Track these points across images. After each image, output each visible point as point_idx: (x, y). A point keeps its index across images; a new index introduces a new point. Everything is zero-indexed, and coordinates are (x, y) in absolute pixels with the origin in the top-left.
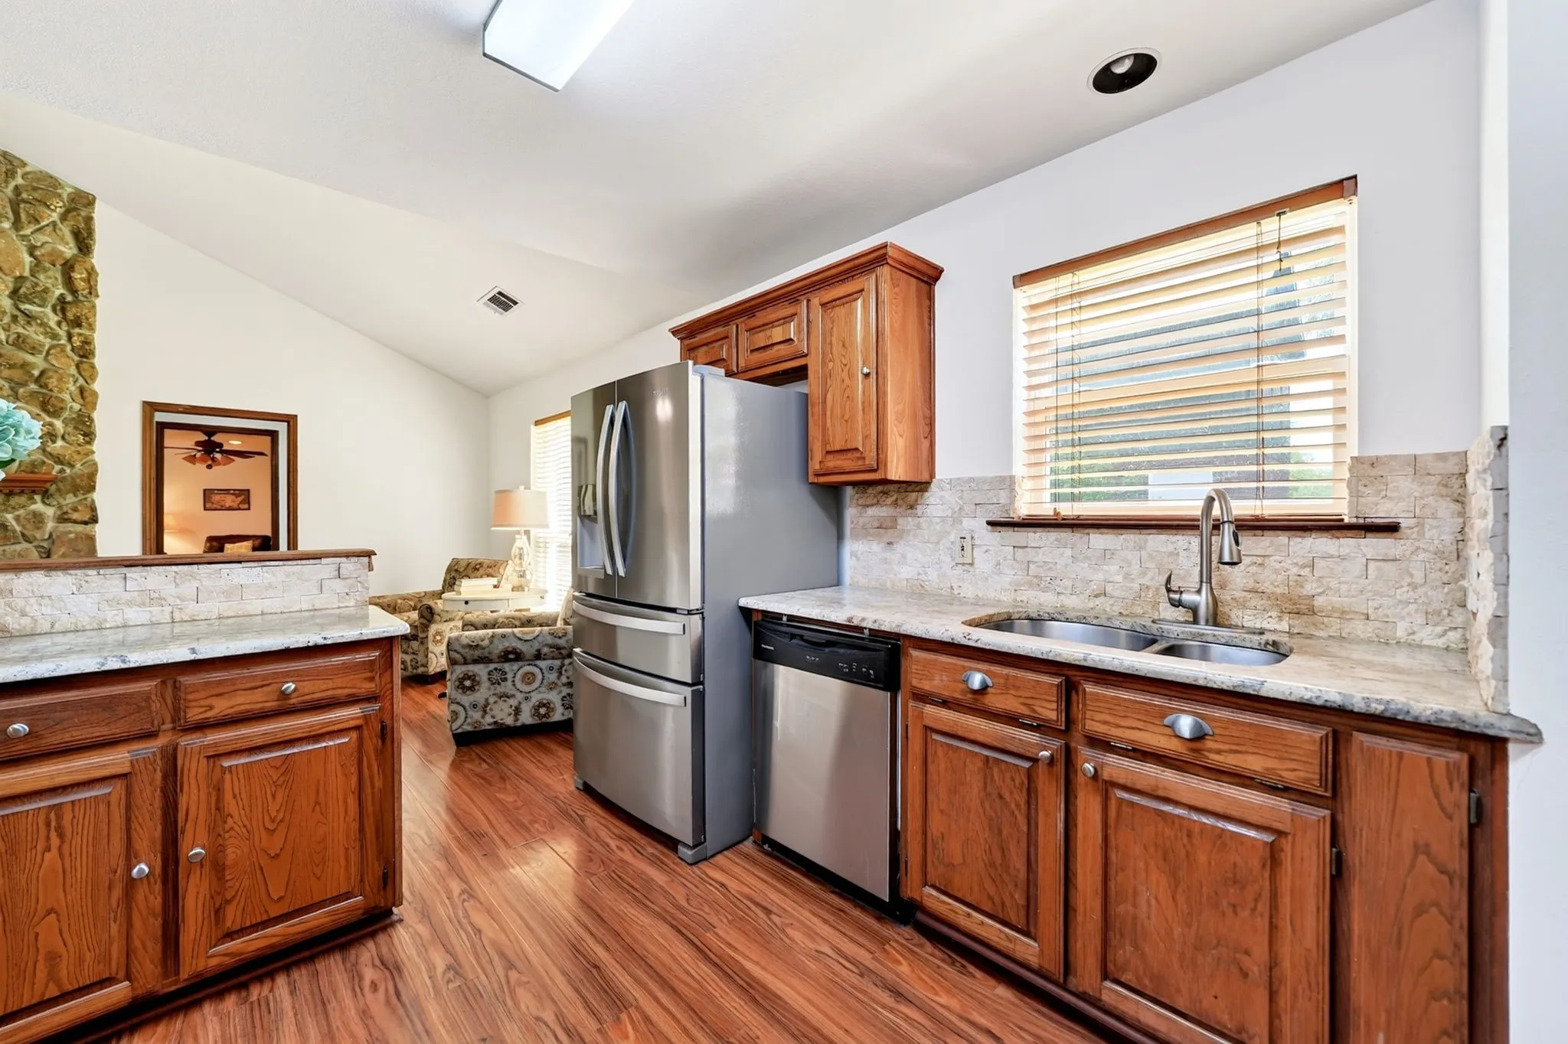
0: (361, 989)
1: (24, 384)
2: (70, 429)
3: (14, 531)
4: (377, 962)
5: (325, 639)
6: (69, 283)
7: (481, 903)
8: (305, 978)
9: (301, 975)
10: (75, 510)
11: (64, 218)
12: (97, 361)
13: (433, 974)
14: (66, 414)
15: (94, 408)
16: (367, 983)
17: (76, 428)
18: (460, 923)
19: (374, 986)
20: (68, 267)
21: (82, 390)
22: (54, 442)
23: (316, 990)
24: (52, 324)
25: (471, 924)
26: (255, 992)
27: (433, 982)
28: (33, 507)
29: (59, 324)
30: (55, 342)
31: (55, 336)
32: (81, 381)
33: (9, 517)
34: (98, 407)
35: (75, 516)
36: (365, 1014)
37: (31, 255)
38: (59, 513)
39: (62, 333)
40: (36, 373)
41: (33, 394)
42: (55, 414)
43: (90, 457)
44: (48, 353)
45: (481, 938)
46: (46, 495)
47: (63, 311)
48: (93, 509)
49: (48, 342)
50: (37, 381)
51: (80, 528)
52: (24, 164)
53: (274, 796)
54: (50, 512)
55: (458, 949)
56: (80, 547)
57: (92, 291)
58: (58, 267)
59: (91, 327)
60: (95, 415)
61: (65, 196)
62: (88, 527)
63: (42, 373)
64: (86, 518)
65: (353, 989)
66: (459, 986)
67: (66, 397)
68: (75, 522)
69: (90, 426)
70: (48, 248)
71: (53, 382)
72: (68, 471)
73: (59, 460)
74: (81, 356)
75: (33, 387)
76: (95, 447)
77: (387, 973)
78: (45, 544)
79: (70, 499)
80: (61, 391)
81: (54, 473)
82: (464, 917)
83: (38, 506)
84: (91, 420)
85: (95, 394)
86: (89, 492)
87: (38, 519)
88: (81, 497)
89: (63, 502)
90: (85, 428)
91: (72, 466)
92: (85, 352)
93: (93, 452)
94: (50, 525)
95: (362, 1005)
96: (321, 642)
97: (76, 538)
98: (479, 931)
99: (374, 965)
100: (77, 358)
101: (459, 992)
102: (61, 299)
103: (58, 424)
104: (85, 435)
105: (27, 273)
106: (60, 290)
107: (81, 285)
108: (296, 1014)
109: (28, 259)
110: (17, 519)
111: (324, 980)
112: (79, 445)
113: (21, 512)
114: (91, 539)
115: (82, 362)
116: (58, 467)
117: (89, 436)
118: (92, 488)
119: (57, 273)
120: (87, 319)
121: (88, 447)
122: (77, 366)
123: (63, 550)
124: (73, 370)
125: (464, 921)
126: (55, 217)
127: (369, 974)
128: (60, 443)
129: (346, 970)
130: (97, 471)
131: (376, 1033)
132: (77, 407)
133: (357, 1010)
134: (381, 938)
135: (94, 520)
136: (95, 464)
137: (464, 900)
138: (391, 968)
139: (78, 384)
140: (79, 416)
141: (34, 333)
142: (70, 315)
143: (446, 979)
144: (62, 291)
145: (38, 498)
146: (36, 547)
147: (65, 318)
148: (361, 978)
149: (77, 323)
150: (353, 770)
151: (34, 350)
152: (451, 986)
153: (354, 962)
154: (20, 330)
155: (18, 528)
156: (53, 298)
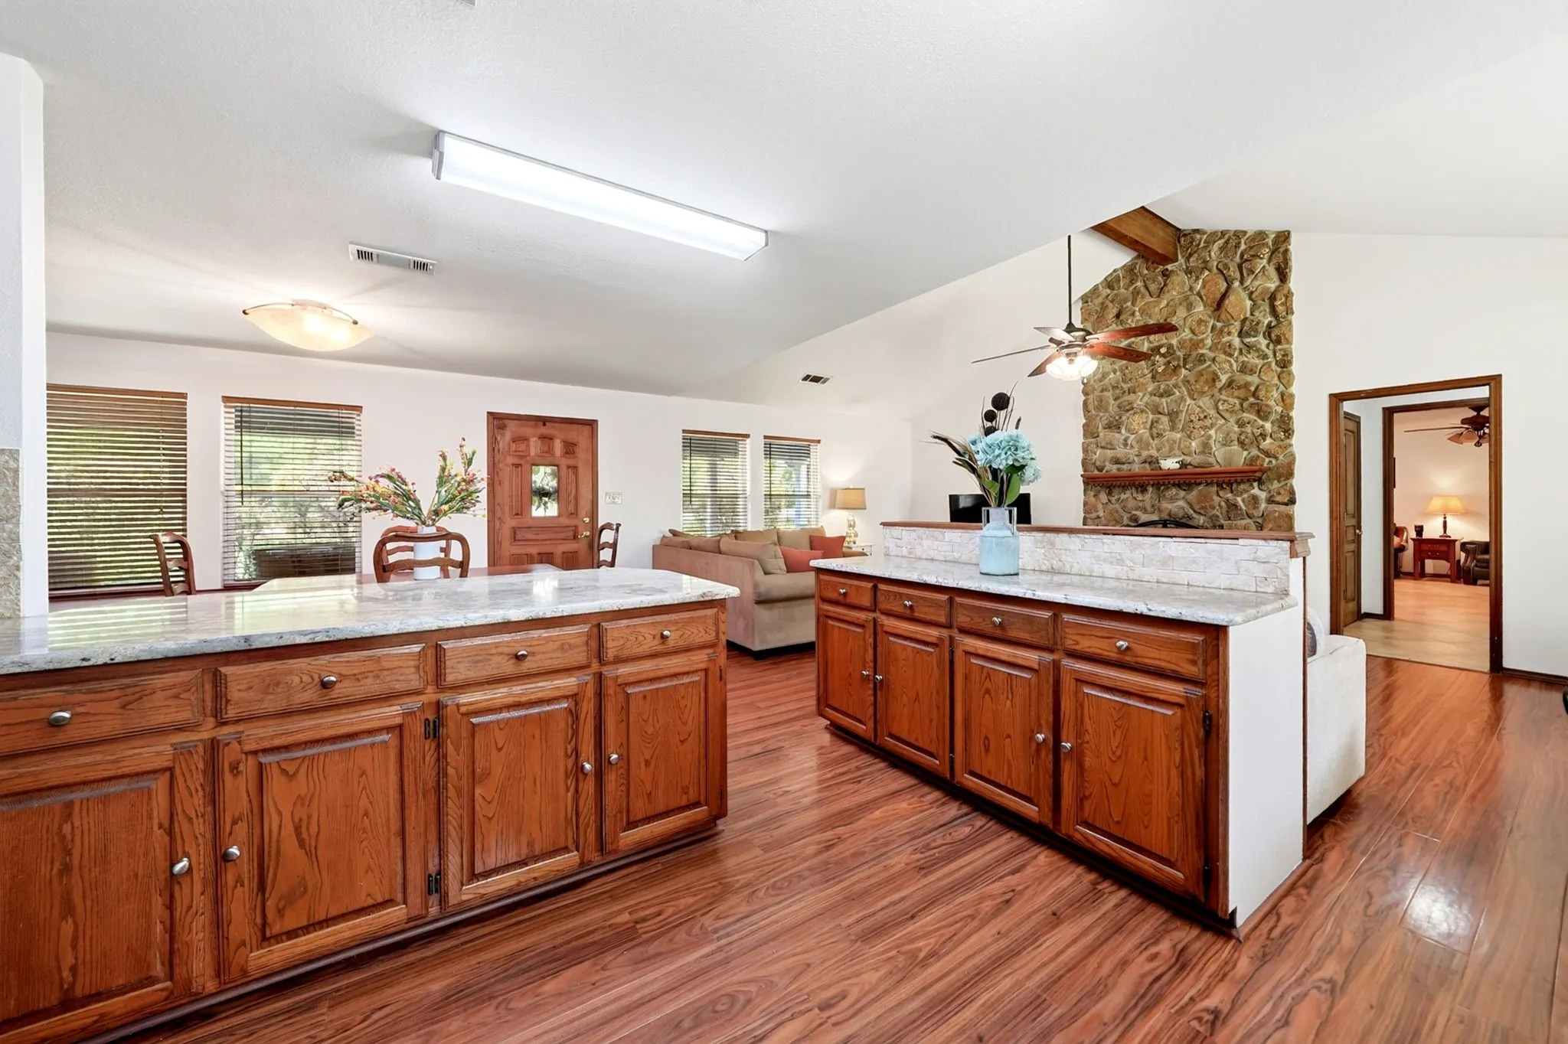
0: (1145, 949)
1: (1247, 399)
2: (1276, 428)
3: (1241, 509)
4: (1180, 947)
5: (1150, 610)
6: (1274, 312)
7: (1331, 1008)
8: (1134, 906)
9: (1134, 902)
10: (1279, 494)
11: (1269, 263)
12: (1295, 368)
13: (1197, 999)
14: (1273, 417)
15: (1292, 408)
16: (1153, 950)
17: (1280, 427)
18: (1282, 996)
19: (1154, 957)
20: (1273, 298)
21: (1282, 395)
22: (1264, 440)
23: (1127, 918)
24: (1264, 347)
25: (1290, 1011)
26: (1105, 885)
27: (1187, 1004)
28: (1252, 492)
29: (1268, 346)
30: (1265, 361)
31: (1265, 357)
32: (1282, 388)
33: (1239, 499)
34: (1295, 406)
35: (1278, 498)
36: (1124, 964)
37: (1251, 299)
38: (1269, 495)
39: (1270, 353)
40: (1253, 389)
41: (1252, 405)
42: (1265, 418)
43: (1289, 450)
44: (1260, 372)
45: (1277, 1029)
46: (1260, 481)
47: (1270, 336)
48: (1292, 492)
49: (1259, 362)
50: (1254, 394)
51: (1282, 508)
52: (1245, 233)
53: (1114, 733)
54: (1263, 495)
55: (1246, 1010)
56: (1282, 524)
57: (1289, 311)
58: (1267, 301)
59: (1289, 342)
60: (1293, 414)
61: (1270, 244)
62: (1288, 508)
63: (1257, 388)
64: (1286, 501)
65: (1142, 944)
66: (1198, 1032)
67: (1272, 403)
68: (1279, 503)
69: (1288, 424)
70: (1260, 289)
71: (1262, 394)
72: (1274, 462)
73: (1267, 454)
74: (1281, 367)
75: (1252, 400)
76: (1294, 441)
77: (1173, 960)
78: (1260, 521)
79: (1276, 485)
80: (1268, 399)
81: (1265, 465)
82: (1293, 999)
83: (1256, 491)
84: (1290, 418)
85: (1292, 396)
86: (1287, 479)
87: (1255, 499)
88: (1283, 483)
89: (1272, 488)
90: (1286, 427)
91: (1276, 458)
92: (1285, 363)
93: (1291, 445)
94: (1263, 505)
95: (1131, 957)
96: (1146, 612)
97: (1279, 517)
98: (1286, 1022)
99: (1174, 946)
100: (1279, 370)
101: (1192, 1035)
102: (1269, 327)
103: (1268, 426)
104: (1285, 431)
105: (1248, 315)
106: (1268, 319)
107: (1280, 309)
108: (1099, 918)
109: (1249, 303)
110: (1243, 500)
111: (1140, 917)
112: (1282, 440)
113: (1245, 496)
114: (1290, 518)
115: (1282, 372)
116: (1267, 460)
117: (1288, 432)
118: (1290, 474)
119: (1265, 306)
120: (1284, 335)
121: (1288, 441)
122: (1279, 377)
123: (1270, 526)
124: (1276, 381)
125: (1288, 1000)
126: (1265, 261)
127: (1164, 947)
128: (1269, 440)
129: (1156, 928)
130: (1295, 458)
131: (1110, 982)
132: (1279, 409)
133: (1125, 955)
134: (1208, 937)
135: (1292, 501)
136: (1293, 455)
137: (1319, 988)
138: (1181, 960)
139: (1280, 390)
140: (1282, 416)
141: (1253, 360)
142: (1273, 337)
143: (1199, 1015)
144: (1270, 319)
145: (1255, 484)
146: (1255, 522)
147: (1271, 340)
148: (1156, 943)
149: (1278, 342)
150: (1177, 745)
151: (1252, 372)
152: (1195, 1024)
153: (1169, 929)
154: (1245, 359)
155: (1244, 508)
156: (1262, 328)
